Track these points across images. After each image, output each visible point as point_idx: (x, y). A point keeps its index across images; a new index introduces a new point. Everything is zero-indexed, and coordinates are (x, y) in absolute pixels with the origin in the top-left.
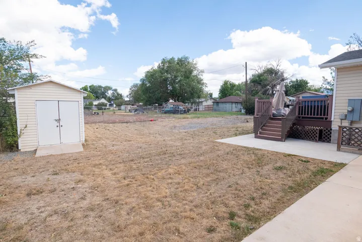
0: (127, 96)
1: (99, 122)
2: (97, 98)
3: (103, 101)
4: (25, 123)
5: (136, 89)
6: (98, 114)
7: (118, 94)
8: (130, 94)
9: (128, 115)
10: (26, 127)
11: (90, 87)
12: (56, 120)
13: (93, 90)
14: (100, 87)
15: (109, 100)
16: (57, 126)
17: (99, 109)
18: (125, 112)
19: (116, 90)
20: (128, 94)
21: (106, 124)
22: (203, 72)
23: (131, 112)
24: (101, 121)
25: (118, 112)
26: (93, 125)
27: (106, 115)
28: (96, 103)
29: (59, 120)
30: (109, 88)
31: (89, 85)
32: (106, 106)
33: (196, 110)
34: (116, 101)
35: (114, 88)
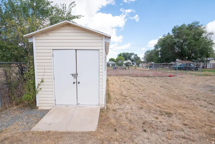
0: (143, 59)
1: (126, 75)
2: (126, 60)
3: (129, 61)
4: (41, 77)
5: (149, 53)
6: (126, 69)
7: (137, 57)
8: (145, 57)
9: (145, 70)
10: (42, 82)
11: (123, 54)
12: (73, 75)
13: (124, 55)
14: (128, 53)
15: (132, 61)
16: (74, 83)
17: (126, 66)
18: (143, 68)
19: (136, 55)
20: (143, 57)
21: (131, 77)
22: (211, 34)
23: (147, 68)
24: (127, 74)
25: (138, 68)
26: (121, 77)
27: (131, 70)
28: (125, 62)
29: (75, 76)
30: (132, 54)
31: (122, 53)
32: (131, 64)
33: (203, 67)
34: (136, 61)
35: (135, 54)
